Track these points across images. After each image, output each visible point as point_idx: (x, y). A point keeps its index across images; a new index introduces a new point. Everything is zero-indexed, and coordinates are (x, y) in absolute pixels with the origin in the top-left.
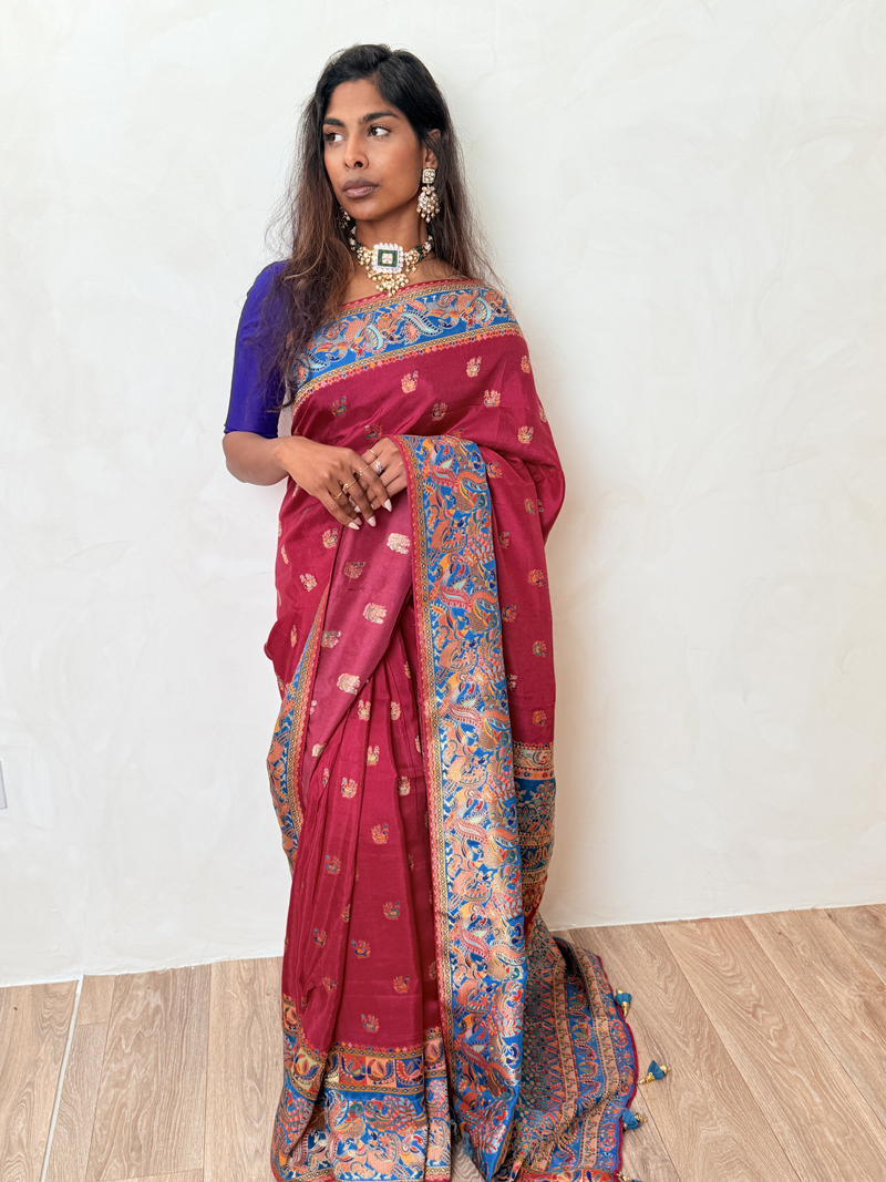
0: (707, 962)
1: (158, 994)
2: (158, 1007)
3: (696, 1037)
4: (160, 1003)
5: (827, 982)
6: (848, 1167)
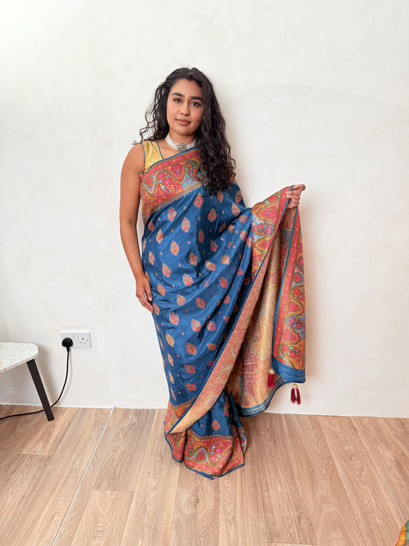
0: (334, 434)
1: (136, 418)
2: (135, 423)
3: (327, 465)
4: (136, 421)
5: (381, 449)
6: (384, 537)
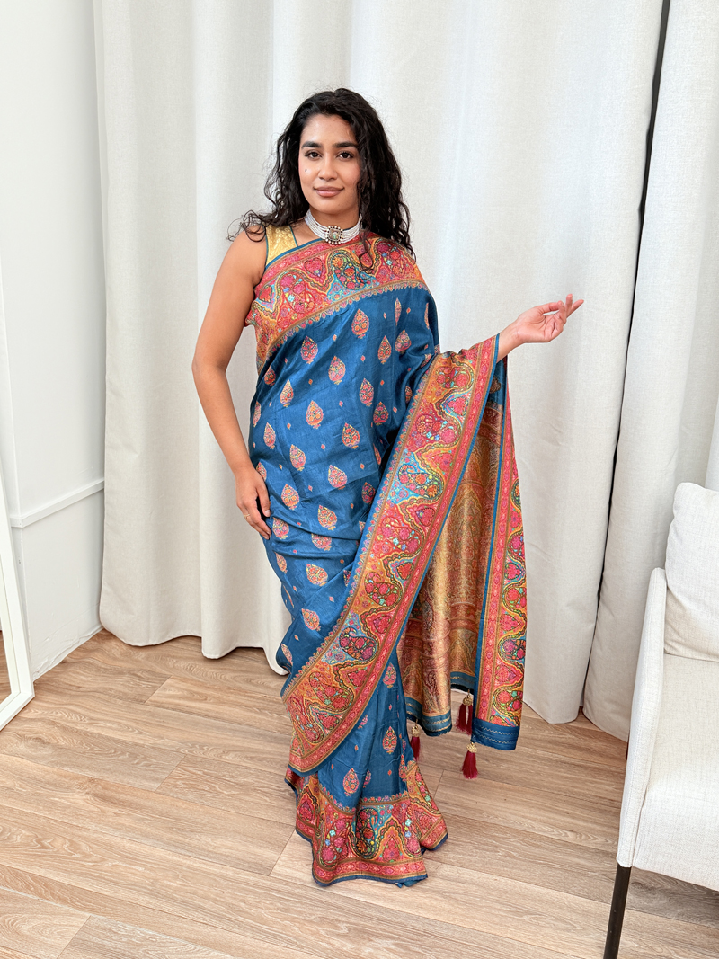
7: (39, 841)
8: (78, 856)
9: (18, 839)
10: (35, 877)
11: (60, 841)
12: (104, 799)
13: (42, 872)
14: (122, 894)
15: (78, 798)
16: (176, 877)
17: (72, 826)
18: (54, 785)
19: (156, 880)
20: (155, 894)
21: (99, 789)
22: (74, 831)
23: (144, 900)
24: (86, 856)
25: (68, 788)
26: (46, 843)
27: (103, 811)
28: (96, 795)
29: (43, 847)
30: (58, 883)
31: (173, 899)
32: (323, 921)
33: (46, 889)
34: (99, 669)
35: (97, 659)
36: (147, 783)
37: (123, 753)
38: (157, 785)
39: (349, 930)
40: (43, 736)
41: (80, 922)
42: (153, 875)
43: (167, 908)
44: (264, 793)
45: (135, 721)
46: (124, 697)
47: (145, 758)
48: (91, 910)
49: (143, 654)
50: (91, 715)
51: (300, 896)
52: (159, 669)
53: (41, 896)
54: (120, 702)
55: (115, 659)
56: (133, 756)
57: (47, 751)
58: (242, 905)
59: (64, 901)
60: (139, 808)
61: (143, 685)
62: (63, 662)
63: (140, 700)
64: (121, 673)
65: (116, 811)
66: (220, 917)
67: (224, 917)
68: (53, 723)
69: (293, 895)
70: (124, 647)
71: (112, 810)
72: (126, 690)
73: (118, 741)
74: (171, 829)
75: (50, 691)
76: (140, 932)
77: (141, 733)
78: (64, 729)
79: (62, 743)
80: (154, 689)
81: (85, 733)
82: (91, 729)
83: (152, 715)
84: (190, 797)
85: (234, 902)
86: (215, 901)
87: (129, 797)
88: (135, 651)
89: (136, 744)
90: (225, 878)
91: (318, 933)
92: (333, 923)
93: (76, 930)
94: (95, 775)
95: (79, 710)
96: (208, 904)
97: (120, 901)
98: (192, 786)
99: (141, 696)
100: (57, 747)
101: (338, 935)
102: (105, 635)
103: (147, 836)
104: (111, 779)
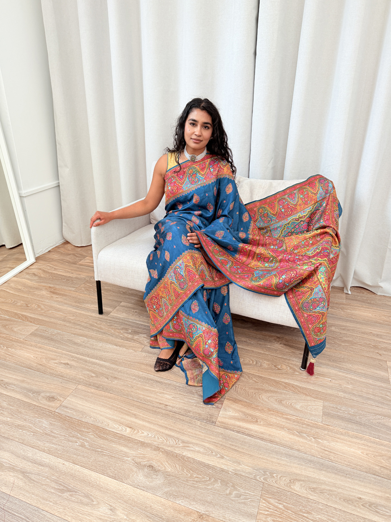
7: (26, 305)
8: (39, 309)
9: (19, 304)
10: (22, 315)
11: (34, 305)
12: (54, 293)
13: (25, 314)
14: (52, 320)
15: (44, 292)
16: (74, 316)
17: (40, 301)
18: (36, 289)
19: (66, 317)
20: (64, 321)
21: (52, 290)
22: (40, 302)
23: (60, 322)
24: (42, 309)
25: (41, 289)
26: (29, 305)
27: (52, 296)
28: (51, 292)
29: (28, 306)
30: (30, 317)
31: (70, 322)
32: (122, 329)
33: (26, 318)
34: (62, 253)
35: (62, 250)
36: (70, 288)
37: (64, 279)
38: (74, 289)
39: (132, 331)
40: (36, 273)
41: (35, 328)
42: (65, 315)
43: (68, 325)
44: (113, 292)
45: (71, 270)
46: (69, 262)
47: (72, 281)
48: (40, 325)
49: (80, 249)
50: (55, 267)
51: (117, 322)
52: (84, 254)
53: (23, 320)
54: (67, 264)
55: (69, 250)
56: (68, 280)
57: (36, 278)
58: (95, 324)
59: (31, 322)
60: (66, 295)
61: (77, 259)
62: (49, 251)
63: (75, 263)
64: (70, 255)
65: (57, 296)
66: (86, 327)
67: (87, 328)
68: (40, 269)
69: (114, 321)
70: (73, 247)
71: (55, 296)
72: (70, 260)
73: (63, 276)
74: (76, 302)
75: (42, 260)
76: (56, 331)
77: (72, 273)
78: (44, 271)
79: (42, 276)
80: (81, 260)
81: (52, 273)
82: (54, 272)
83: (78, 268)
84: (86, 293)
85: (93, 323)
86: (86, 323)
87: (63, 293)
88: (77, 248)
89: (70, 277)
90: (91, 316)
91: (120, 332)
92: (127, 329)
93: (33, 330)
94: (52, 286)
95: (51, 265)
96: (83, 324)
97: (51, 322)
98: (87, 289)
99: (75, 262)
100: (40, 277)
101: (127, 333)
102: (67, 242)
103: (66, 304)
104: (57, 287)
